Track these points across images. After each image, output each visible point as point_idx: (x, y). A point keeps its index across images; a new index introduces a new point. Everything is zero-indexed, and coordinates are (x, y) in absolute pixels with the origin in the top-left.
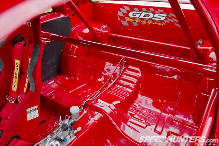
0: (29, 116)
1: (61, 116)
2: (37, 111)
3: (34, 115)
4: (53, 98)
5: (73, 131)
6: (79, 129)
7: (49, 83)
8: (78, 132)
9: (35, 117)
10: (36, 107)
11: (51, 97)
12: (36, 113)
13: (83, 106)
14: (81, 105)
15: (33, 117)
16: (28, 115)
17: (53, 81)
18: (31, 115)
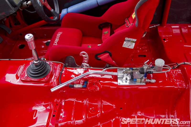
0: (125, 44)
1: (149, 60)
2: (134, 44)
3: (130, 46)
4: (166, 41)
5: (146, 79)
6: (153, 81)
7: (173, 27)
8: (150, 82)
9: (129, 47)
10: (135, 40)
11: (164, 40)
12: (133, 45)
13: (178, 65)
14: (176, 63)
15: (128, 47)
16: (125, 42)
17: (178, 27)
18: (127, 44)
